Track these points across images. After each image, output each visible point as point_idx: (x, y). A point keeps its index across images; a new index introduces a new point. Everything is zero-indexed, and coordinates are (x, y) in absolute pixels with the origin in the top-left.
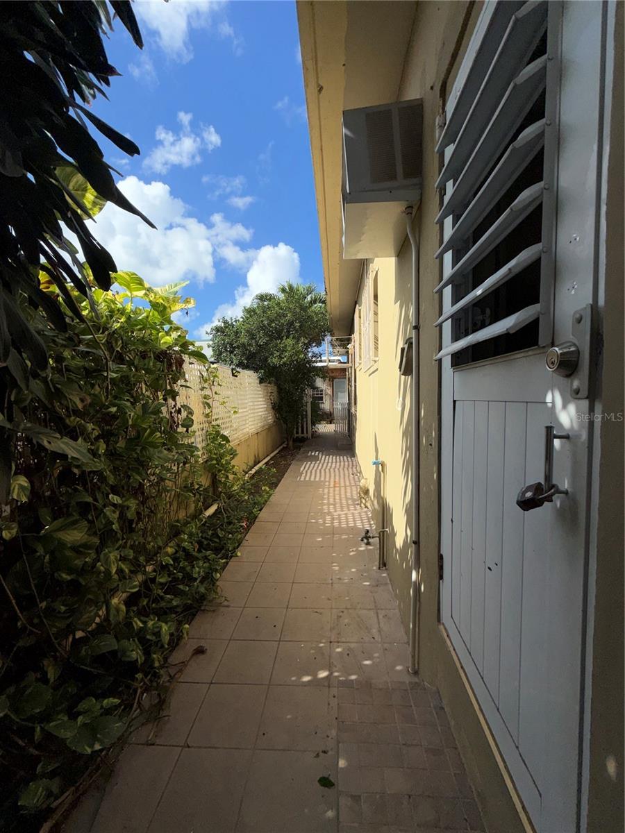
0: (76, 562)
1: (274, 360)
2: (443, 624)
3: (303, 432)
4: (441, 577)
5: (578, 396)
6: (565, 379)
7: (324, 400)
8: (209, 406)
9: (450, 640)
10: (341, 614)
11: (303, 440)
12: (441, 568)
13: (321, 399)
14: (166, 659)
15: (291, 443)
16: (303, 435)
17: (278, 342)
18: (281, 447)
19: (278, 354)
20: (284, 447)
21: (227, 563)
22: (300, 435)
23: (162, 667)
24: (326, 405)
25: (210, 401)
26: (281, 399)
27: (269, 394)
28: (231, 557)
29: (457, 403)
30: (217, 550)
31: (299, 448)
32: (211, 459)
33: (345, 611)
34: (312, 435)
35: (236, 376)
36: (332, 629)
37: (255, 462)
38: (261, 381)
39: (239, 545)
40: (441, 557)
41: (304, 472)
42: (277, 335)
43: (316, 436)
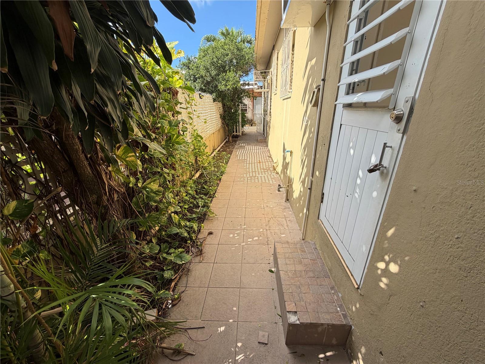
0: (156, 198)
1: (222, 87)
2: (320, 220)
3: (236, 132)
4: (322, 202)
5: (399, 132)
6: (396, 124)
7: (248, 111)
8: (192, 119)
9: (323, 225)
10: (270, 220)
11: (237, 137)
12: (323, 198)
13: (246, 110)
14: (197, 236)
15: (231, 138)
16: (236, 134)
17: (224, 74)
18: (225, 141)
19: (224, 82)
20: (227, 141)
21: (212, 200)
22: (235, 133)
23: (196, 239)
24: (249, 115)
25: (191, 116)
26: (225, 111)
27: (218, 109)
28: (213, 197)
29: (342, 126)
30: (206, 195)
31: (236, 141)
32: (195, 149)
33: (271, 219)
34: (242, 133)
35: (202, 98)
36: (266, 225)
37: (213, 150)
38: (214, 100)
39: (216, 192)
40: (323, 194)
41: (239, 155)
42: (222, 69)
43: (243, 134)
